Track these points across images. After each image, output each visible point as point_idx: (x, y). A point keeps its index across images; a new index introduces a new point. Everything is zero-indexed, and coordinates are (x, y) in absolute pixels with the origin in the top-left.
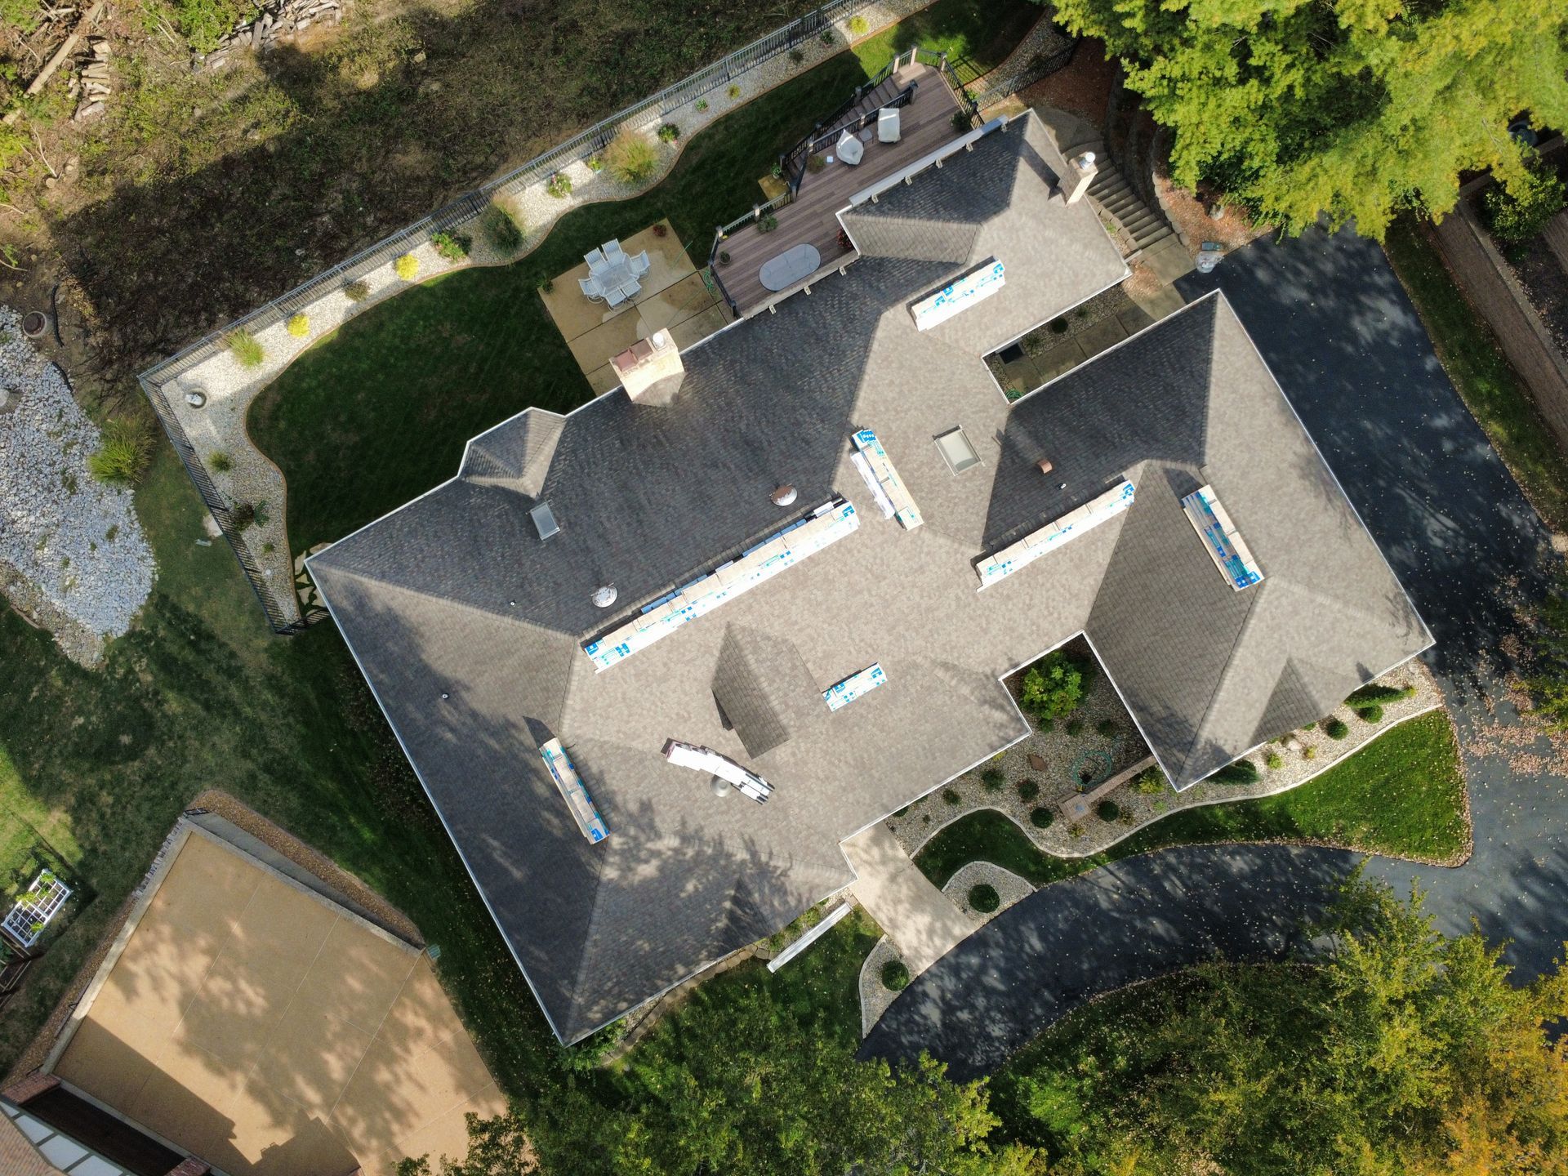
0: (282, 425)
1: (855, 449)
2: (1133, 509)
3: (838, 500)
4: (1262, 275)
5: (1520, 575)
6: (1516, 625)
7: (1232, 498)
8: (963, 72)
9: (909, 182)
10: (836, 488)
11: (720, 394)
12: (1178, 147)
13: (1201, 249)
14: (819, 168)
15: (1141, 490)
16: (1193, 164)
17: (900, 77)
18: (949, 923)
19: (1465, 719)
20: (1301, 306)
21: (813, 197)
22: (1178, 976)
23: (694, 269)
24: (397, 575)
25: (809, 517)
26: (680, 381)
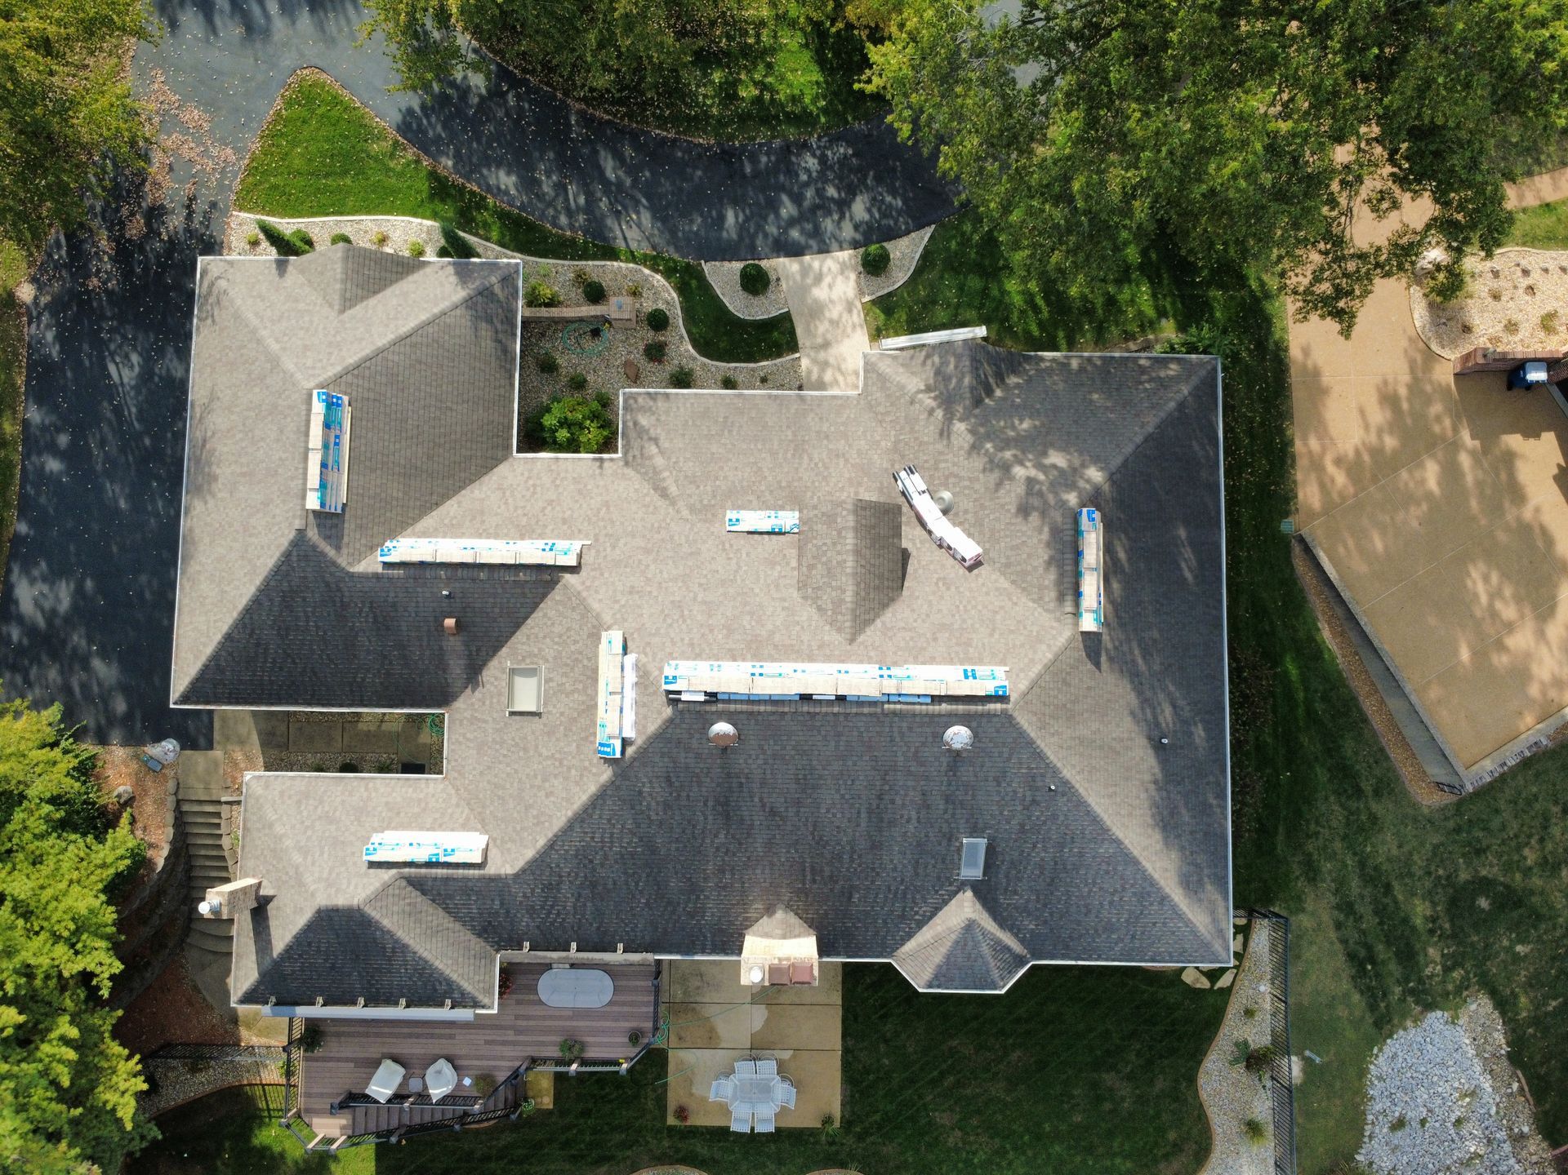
0: (1172, 1135)
1: (625, 743)
2: (393, 534)
3: (673, 697)
4: (120, 706)
5: (83, 285)
6: (118, 243)
7: (293, 484)
8: (276, 1100)
9: (403, 1001)
10: (668, 711)
11: (724, 888)
12: (112, 871)
13: (163, 766)
14: (485, 1080)
15: (372, 548)
16: (109, 843)
17: (343, 1128)
18: (798, 278)
19: (221, 187)
20: (104, 654)
21: (508, 1051)
22: (622, 118)
23: (671, 1053)
24: (1149, 890)
25: (712, 697)
26: (755, 928)
